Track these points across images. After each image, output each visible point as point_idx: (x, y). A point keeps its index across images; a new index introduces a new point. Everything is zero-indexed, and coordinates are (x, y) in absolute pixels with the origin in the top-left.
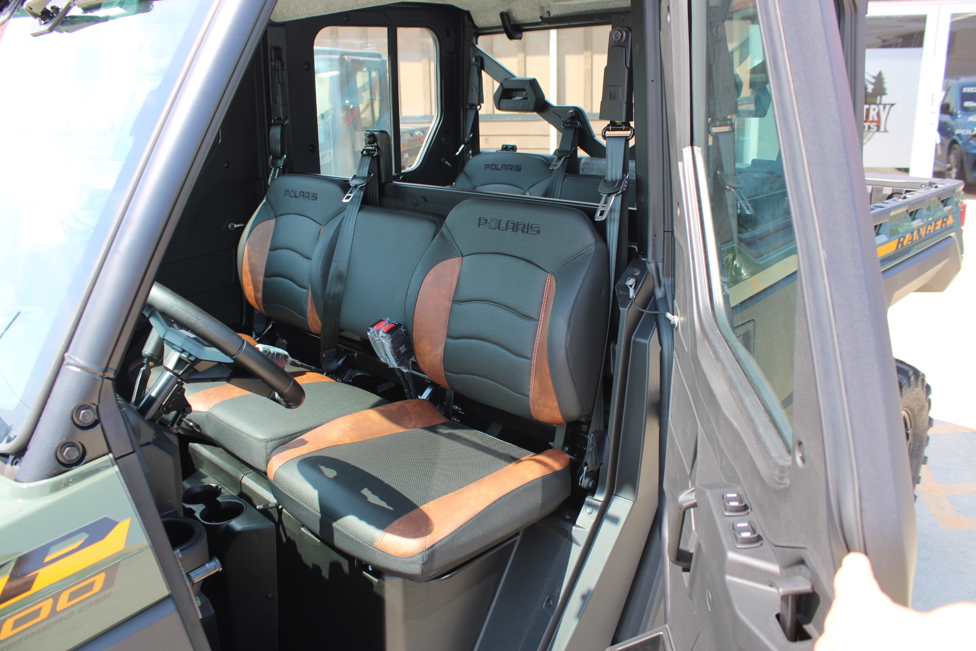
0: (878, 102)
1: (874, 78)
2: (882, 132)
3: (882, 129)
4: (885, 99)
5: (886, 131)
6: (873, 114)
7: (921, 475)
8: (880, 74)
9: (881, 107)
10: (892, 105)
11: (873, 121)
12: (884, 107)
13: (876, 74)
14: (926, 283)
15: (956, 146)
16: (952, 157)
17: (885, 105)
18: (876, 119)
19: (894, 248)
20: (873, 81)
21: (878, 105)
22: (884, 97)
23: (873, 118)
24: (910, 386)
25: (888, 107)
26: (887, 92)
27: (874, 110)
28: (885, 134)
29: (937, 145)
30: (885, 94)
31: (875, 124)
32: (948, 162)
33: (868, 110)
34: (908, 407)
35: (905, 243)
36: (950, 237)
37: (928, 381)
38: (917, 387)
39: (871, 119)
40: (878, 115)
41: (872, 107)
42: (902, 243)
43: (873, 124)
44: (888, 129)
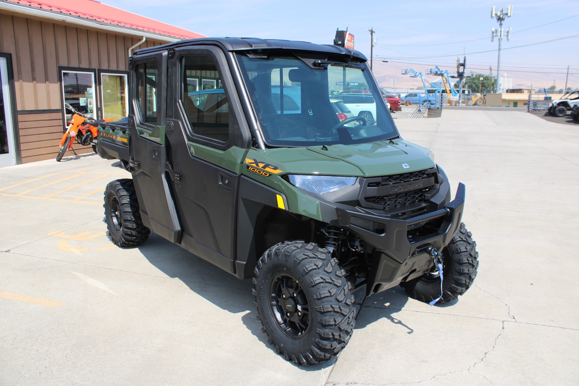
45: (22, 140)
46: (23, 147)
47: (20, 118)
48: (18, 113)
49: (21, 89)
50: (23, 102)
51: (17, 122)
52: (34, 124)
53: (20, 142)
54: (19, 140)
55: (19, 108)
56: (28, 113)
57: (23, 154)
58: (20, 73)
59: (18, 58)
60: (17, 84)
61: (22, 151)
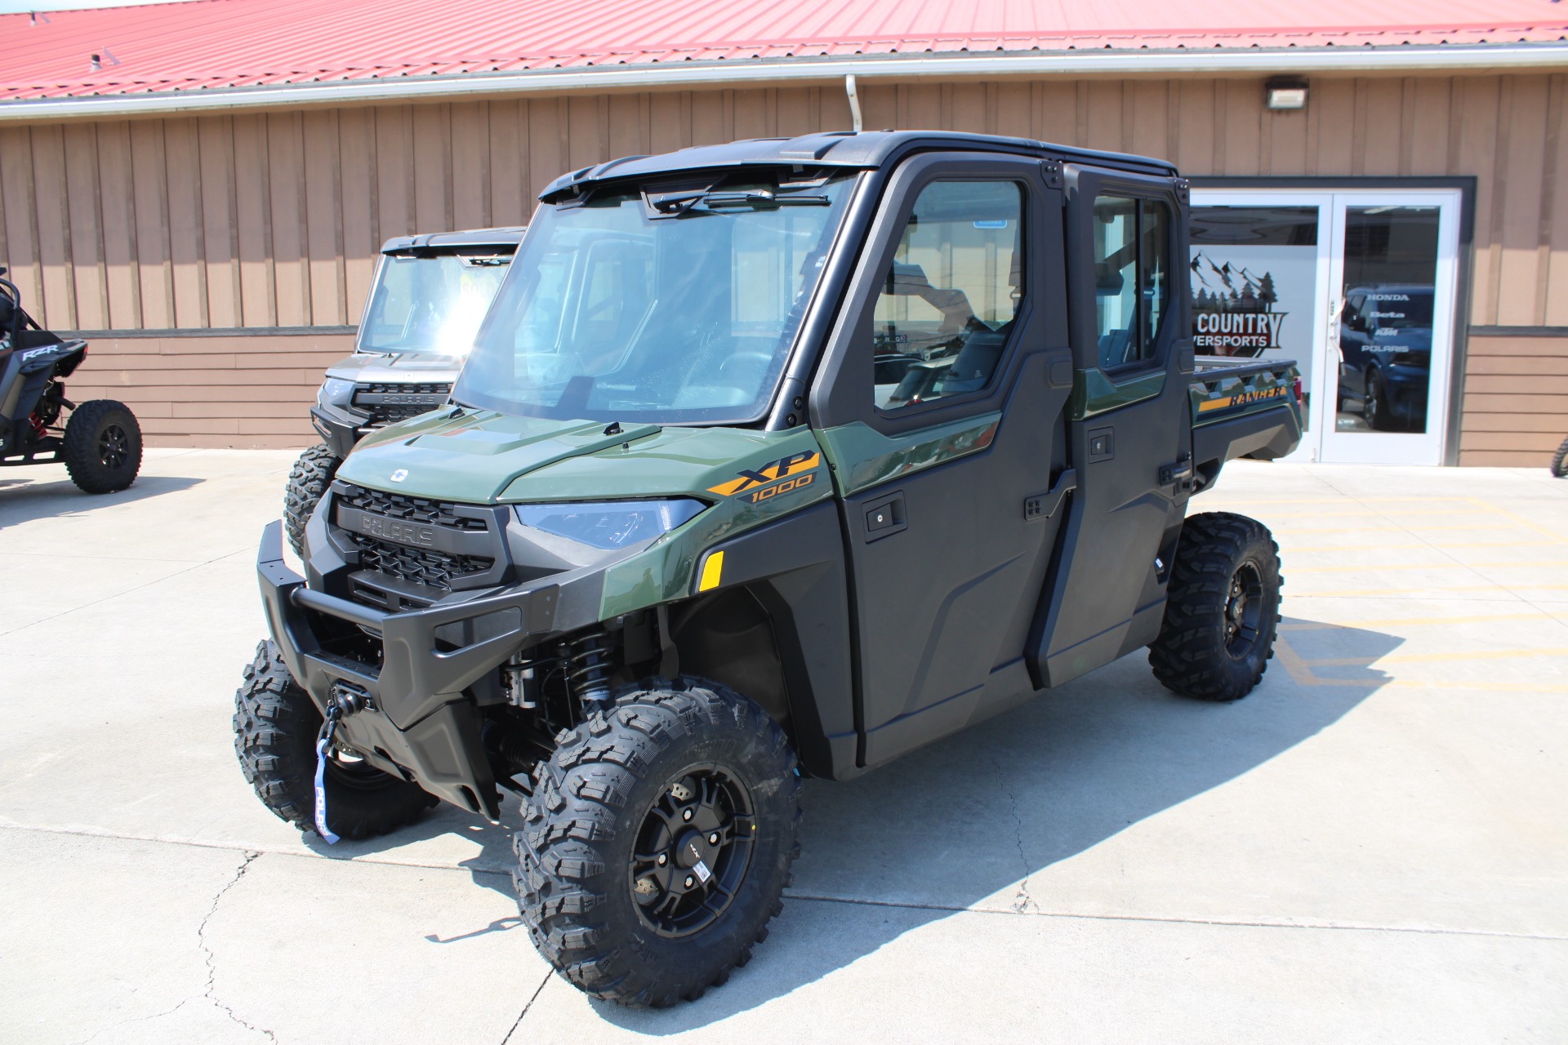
0: (1267, 310)
1: (1260, 280)
2: (1274, 348)
3: (1273, 344)
4: (1275, 307)
5: (1278, 347)
6: (1261, 325)
7: (1276, 632)
8: (1268, 276)
9: (1271, 316)
10: (1284, 314)
11: (1262, 334)
12: (1275, 318)
13: (1262, 276)
14: (1264, 446)
15: (1375, 371)
16: (1371, 386)
17: (1275, 315)
18: (1265, 331)
19: (1228, 404)
20: (1259, 284)
21: (1266, 314)
22: (1274, 305)
23: (1262, 330)
24: (1254, 536)
25: (1279, 317)
26: (1277, 298)
27: (1263, 320)
28: (1278, 350)
29: (1340, 364)
30: (1275, 301)
31: (1265, 338)
32: (1367, 393)
33: (1255, 322)
34: (1256, 558)
35: (1239, 401)
36: (1284, 407)
37: (1274, 538)
38: (1262, 538)
39: (1259, 331)
40: (1268, 325)
41: (1260, 316)
42: (1236, 401)
43: (1262, 338)
44: (1280, 343)
45: (1469, 403)
46: (1467, 422)
47: (1475, 345)
48: (1470, 333)
49: (1496, 267)
50: (1494, 304)
51: (1463, 357)
52: (1522, 366)
53: (1462, 409)
54: (1460, 403)
55: (1478, 318)
56: (1504, 333)
57: (1466, 442)
58: (1497, 224)
59: (1499, 187)
60: (1482, 258)
61: (1464, 434)
